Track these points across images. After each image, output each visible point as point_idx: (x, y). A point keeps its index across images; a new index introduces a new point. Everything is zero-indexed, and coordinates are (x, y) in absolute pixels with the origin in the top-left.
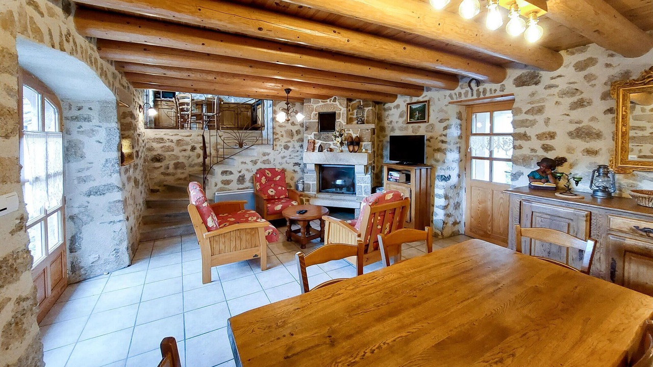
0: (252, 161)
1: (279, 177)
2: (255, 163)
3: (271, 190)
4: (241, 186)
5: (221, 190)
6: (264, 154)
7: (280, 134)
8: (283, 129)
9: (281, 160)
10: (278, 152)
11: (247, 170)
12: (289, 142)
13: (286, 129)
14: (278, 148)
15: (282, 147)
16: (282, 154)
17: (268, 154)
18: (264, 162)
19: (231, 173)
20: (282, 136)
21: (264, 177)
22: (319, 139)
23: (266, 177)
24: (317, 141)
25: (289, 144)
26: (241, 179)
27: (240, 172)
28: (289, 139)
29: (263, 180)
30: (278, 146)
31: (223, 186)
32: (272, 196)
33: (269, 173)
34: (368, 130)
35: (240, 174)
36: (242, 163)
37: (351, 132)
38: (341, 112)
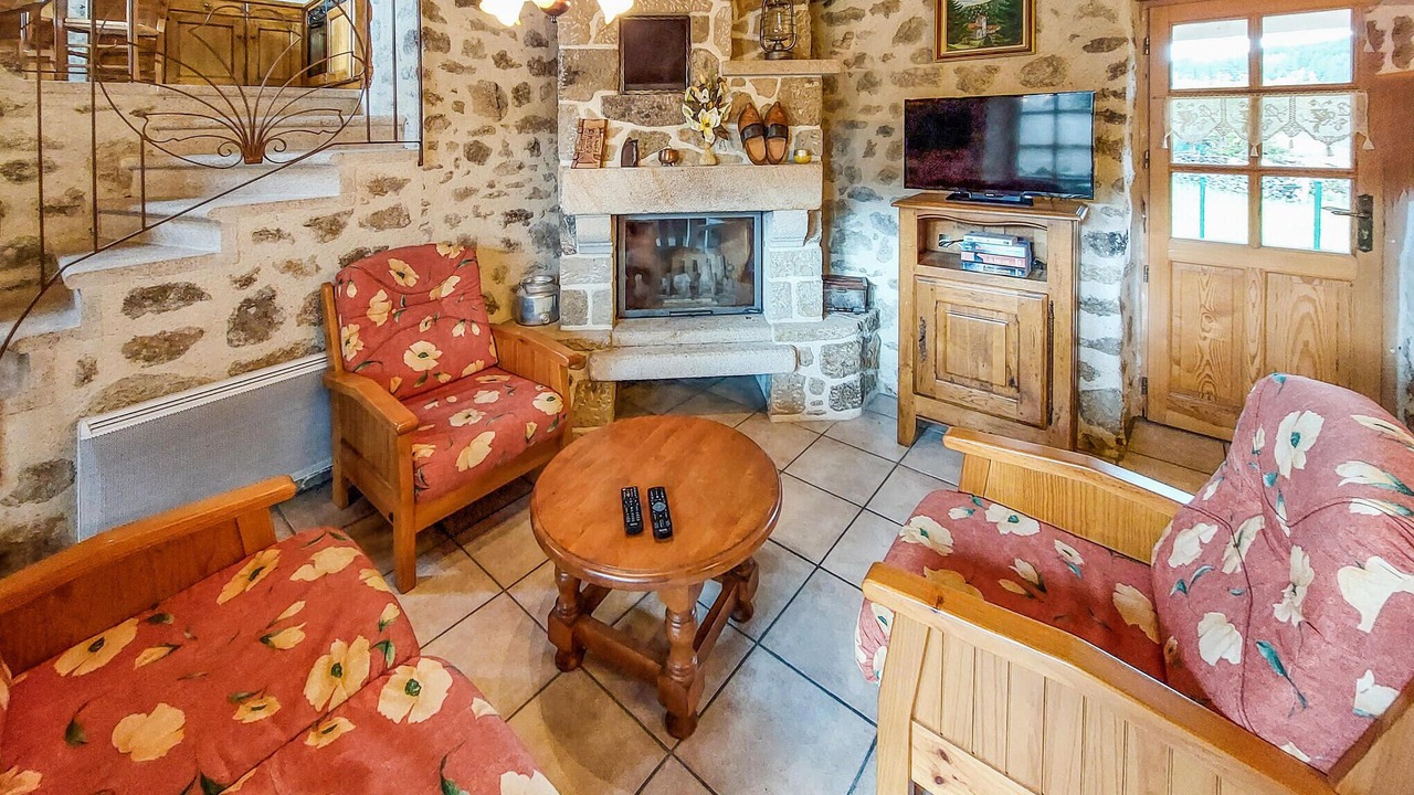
0: (314, 223)
1: (455, 280)
2: (331, 227)
3: (420, 346)
4: (252, 351)
5: (126, 395)
6: (379, 187)
7: (450, 99)
8: (461, 82)
9: (452, 207)
10: (442, 174)
11: (292, 267)
12: (488, 130)
13: (473, 80)
14: (443, 156)
15: (460, 152)
16: (459, 182)
17: (397, 185)
18: (377, 221)
19: (191, 294)
20: (459, 107)
21: (382, 295)
22: (622, 116)
23: (393, 290)
24: (614, 124)
25: (486, 140)
26: (255, 317)
27: (247, 281)
28: (488, 121)
29: (379, 308)
30: (442, 146)
31: (136, 368)
32: (424, 377)
33: (409, 270)
34: (810, 81)
35: (251, 292)
36: (262, 235)
37: (749, 89)
38: (712, 15)
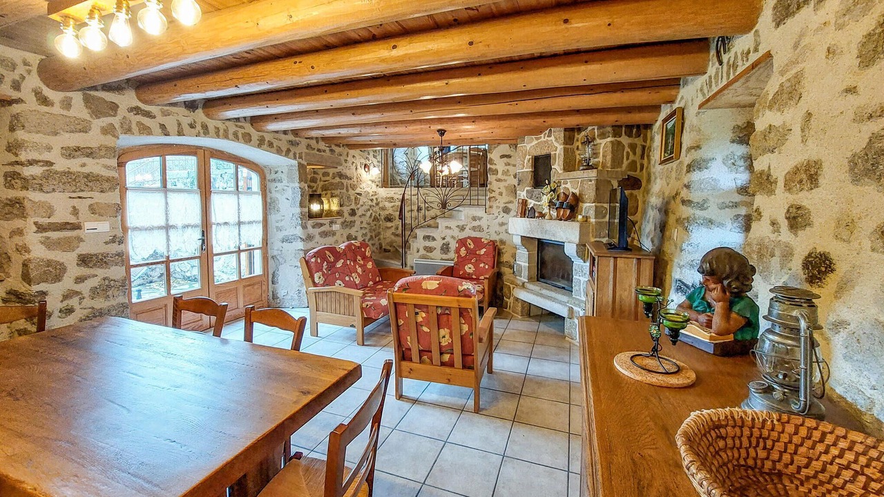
0: (458, 226)
1: (484, 250)
2: (462, 228)
3: (470, 266)
4: (444, 256)
5: (423, 257)
6: (474, 219)
7: (498, 191)
8: (502, 184)
9: (498, 228)
10: (494, 217)
11: (453, 237)
12: (511, 202)
13: (506, 184)
14: (495, 210)
15: (501, 210)
16: (500, 220)
17: (480, 219)
18: (474, 228)
19: (434, 239)
20: (501, 194)
21: (464, 248)
22: (531, 198)
23: (467, 249)
24: (529, 201)
25: (510, 206)
26: (445, 248)
27: (444, 239)
28: (512, 199)
29: (463, 252)
30: (495, 208)
31: (425, 252)
32: (469, 274)
33: (472, 243)
34: (591, 181)
35: (444, 241)
36: (447, 227)
37: (568, 185)
38: (557, 152)
